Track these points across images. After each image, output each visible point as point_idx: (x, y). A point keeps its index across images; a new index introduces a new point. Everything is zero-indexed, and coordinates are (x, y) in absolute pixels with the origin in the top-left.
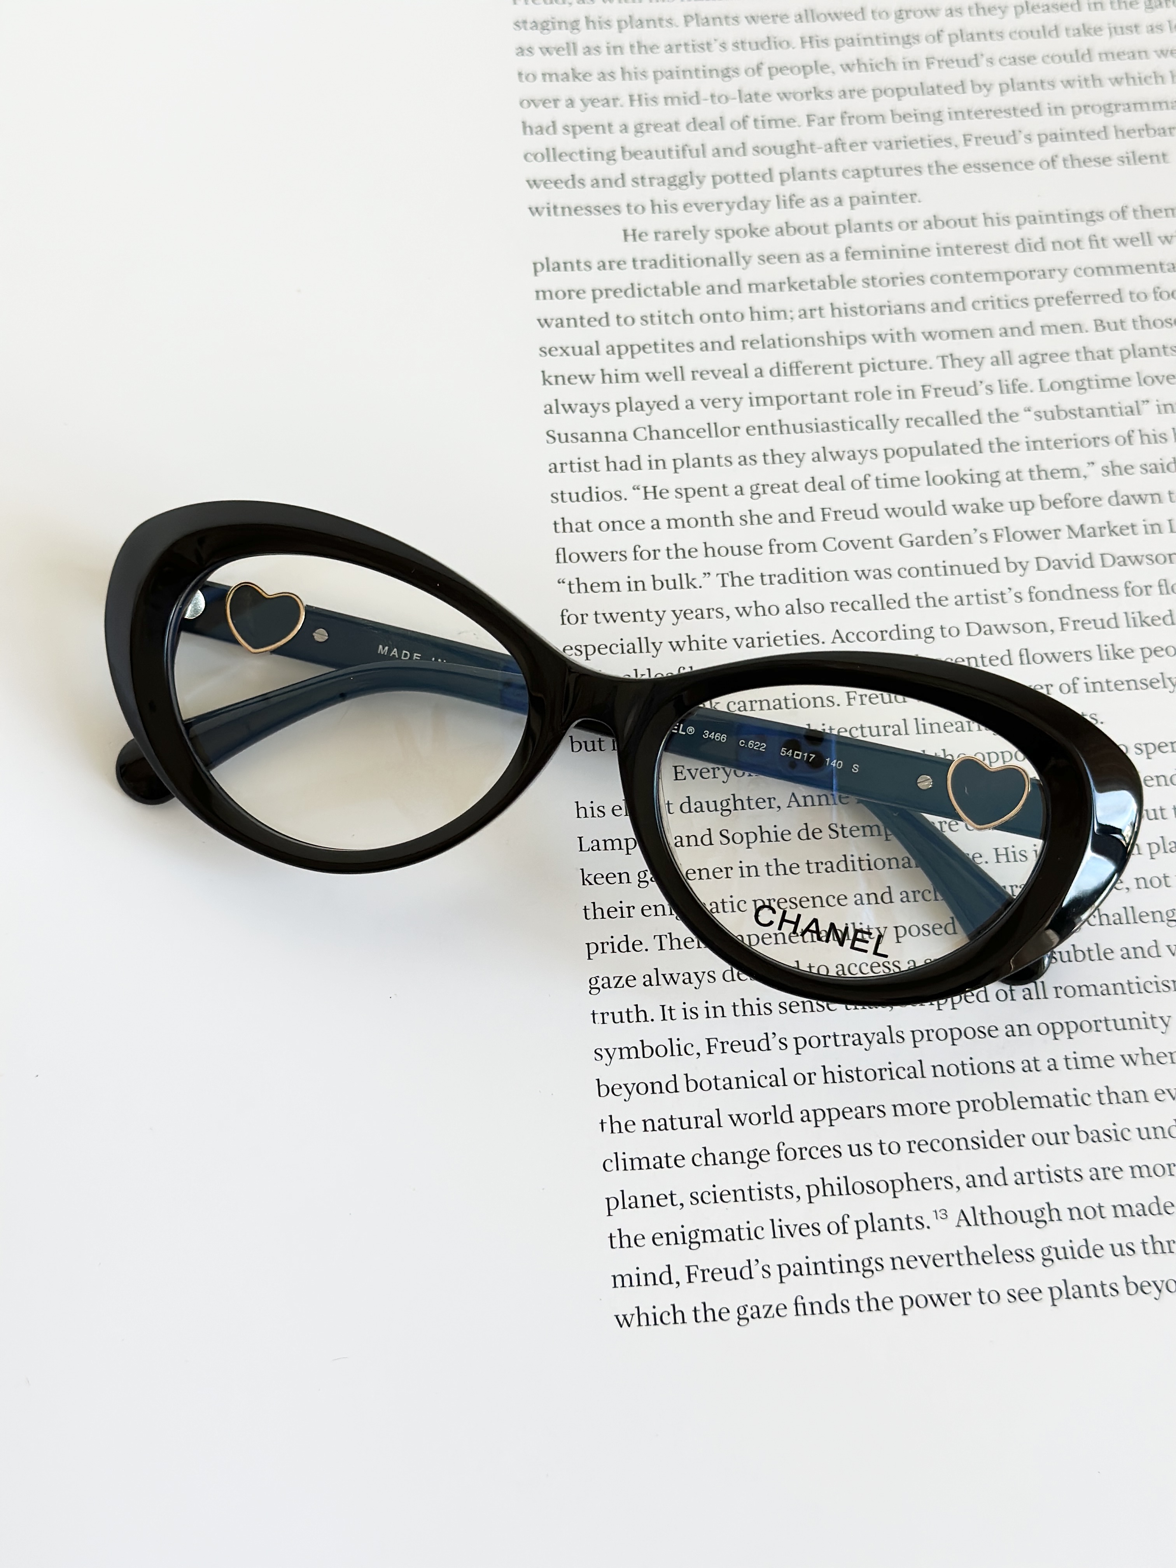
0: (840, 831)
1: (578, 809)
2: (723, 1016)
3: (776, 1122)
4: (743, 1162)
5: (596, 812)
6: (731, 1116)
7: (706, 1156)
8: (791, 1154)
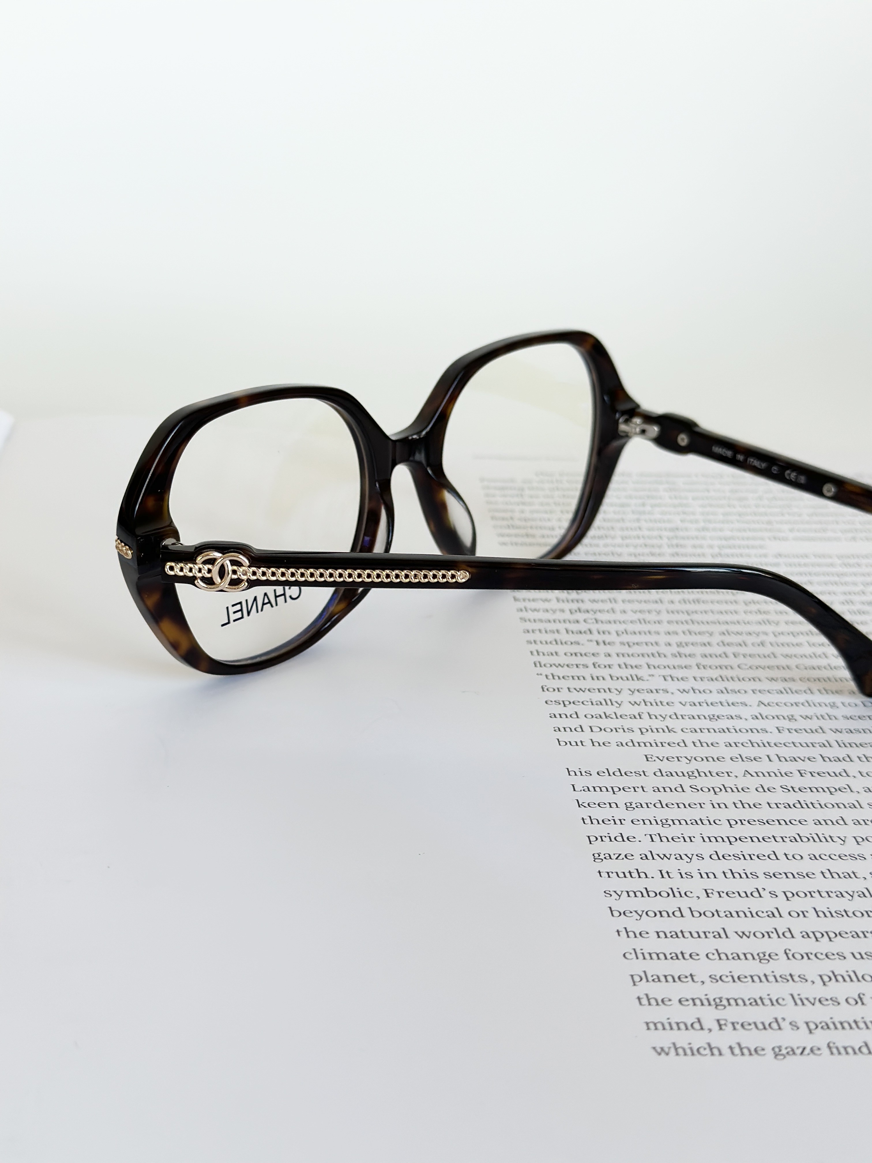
0: (791, 789)
1: (569, 772)
2: (715, 877)
3: (779, 937)
4: (754, 959)
5: (584, 773)
6: (736, 932)
7: (719, 954)
8: (798, 956)
